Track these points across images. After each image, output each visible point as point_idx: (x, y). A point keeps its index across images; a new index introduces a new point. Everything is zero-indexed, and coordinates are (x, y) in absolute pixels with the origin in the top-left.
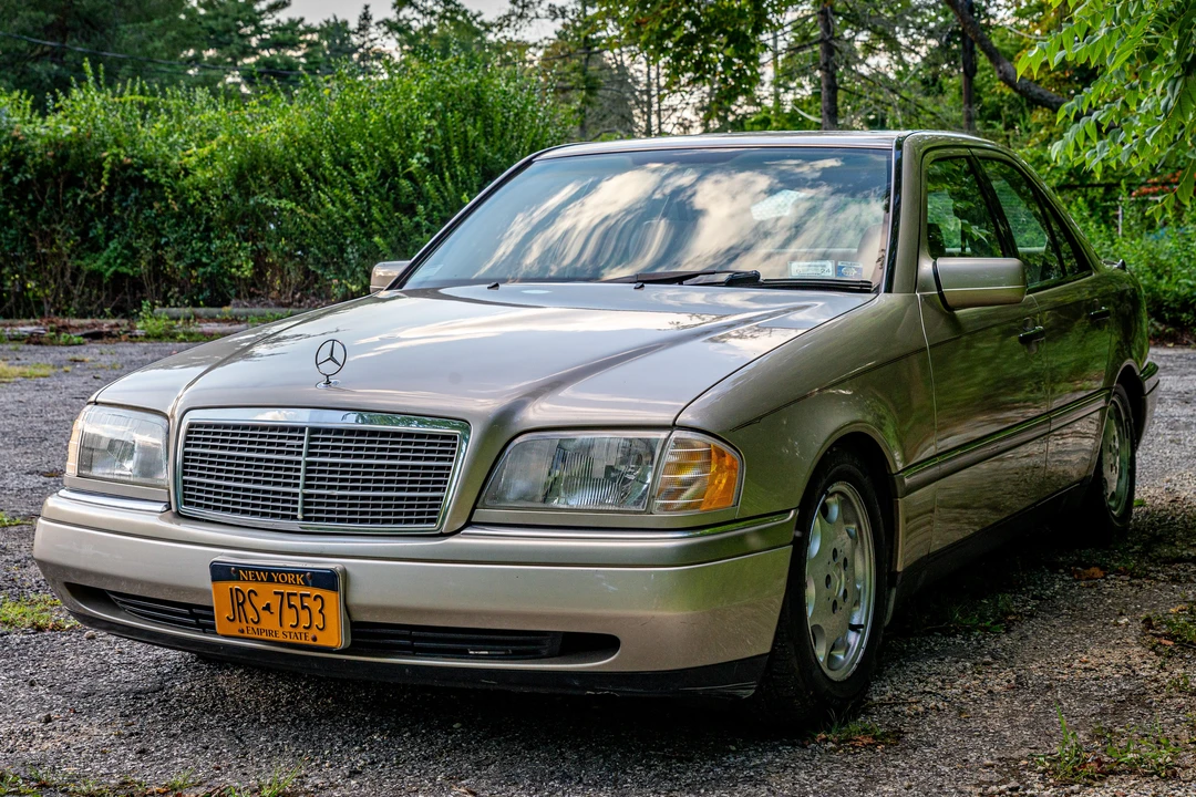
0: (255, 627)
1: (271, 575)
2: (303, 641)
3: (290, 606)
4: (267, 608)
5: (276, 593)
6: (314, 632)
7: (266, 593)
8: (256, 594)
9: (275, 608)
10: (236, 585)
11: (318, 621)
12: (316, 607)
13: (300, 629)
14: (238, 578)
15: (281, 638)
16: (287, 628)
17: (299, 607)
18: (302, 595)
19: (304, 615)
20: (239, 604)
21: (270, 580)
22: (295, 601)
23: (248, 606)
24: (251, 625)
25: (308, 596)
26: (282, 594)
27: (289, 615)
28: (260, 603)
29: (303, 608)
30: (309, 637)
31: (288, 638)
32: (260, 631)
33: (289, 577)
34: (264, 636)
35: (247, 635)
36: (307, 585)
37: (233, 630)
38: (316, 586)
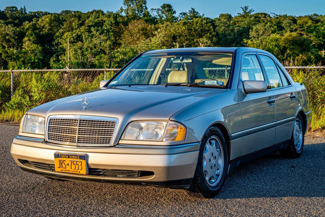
0: (65, 169)
3: (74, 164)
4: (68, 164)
5: (70, 161)
6: (79, 170)
7: (68, 161)
8: (65, 161)
9: (70, 165)
10: (61, 159)
11: (80, 168)
12: (80, 164)
13: (76, 170)
14: (61, 157)
15: (71, 172)
16: (73, 169)
17: (76, 164)
18: (76, 161)
19: (77, 166)
20: (61, 164)
21: (69, 157)
23: (63, 164)
24: (64, 169)
25: (78, 161)
26: (72, 161)
27: (73, 166)
28: (66, 163)
29: (77, 164)
30: (78, 172)
31: (73, 172)
32: (66, 170)
33: (73, 157)
34: (67, 172)
35: (62, 171)
36: (78, 159)
37: (60, 171)
38: (80, 159)
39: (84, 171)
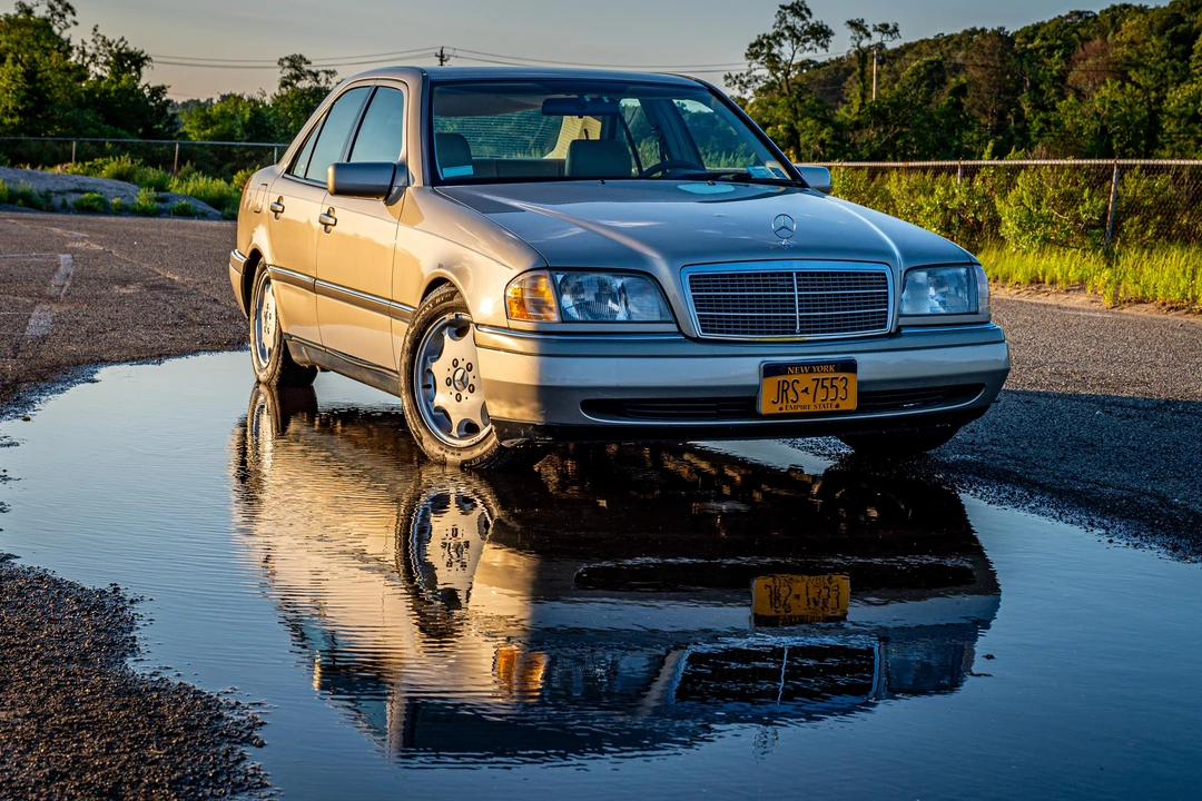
0: (793, 405)
1: (811, 367)
2: (829, 409)
3: (823, 387)
4: (806, 390)
5: (814, 380)
6: (838, 401)
7: (806, 380)
8: (798, 382)
9: (811, 391)
10: (782, 378)
11: (842, 394)
12: (841, 385)
13: (828, 401)
14: (786, 373)
15: (812, 409)
16: (818, 401)
17: (829, 387)
18: (833, 379)
19: (832, 393)
20: (783, 391)
21: (811, 371)
22: (827, 384)
23: (790, 392)
24: (791, 403)
25: (837, 378)
26: (818, 380)
27: (821, 394)
28: (799, 388)
29: (832, 386)
30: (834, 405)
31: (818, 410)
32: (795, 408)
33: (824, 368)
34: (799, 410)
35: (784, 411)
36: (836, 371)
37: (775, 410)
38: (842, 371)
39: (851, 403)
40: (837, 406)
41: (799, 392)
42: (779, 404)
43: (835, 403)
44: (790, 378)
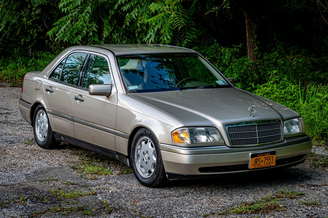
1: (264, 154)
2: (268, 166)
3: (267, 159)
4: (262, 161)
5: (264, 158)
6: (271, 163)
7: (262, 158)
9: (264, 161)
10: (256, 158)
11: (272, 161)
12: (271, 158)
13: (268, 164)
14: (257, 156)
15: (264, 166)
16: (265, 163)
18: (269, 157)
19: (269, 161)
20: (256, 161)
21: (264, 155)
22: (268, 158)
23: (258, 161)
25: (270, 157)
26: (265, 157)
28: (260, 160)
29: (269, 159)
30: (269, 165)
31: (265, 166)
32: (259, 166)
33: (267, 154)
34: (260, 167)
35: (256, 167)
36: (270, 155)
37: (254, 167)
38: (272, 154)
39: (274, 164)
40: (270, 165)
41: (260, 162)
42: (255, 166)
43: (270, 164)
44: (258, 158)
